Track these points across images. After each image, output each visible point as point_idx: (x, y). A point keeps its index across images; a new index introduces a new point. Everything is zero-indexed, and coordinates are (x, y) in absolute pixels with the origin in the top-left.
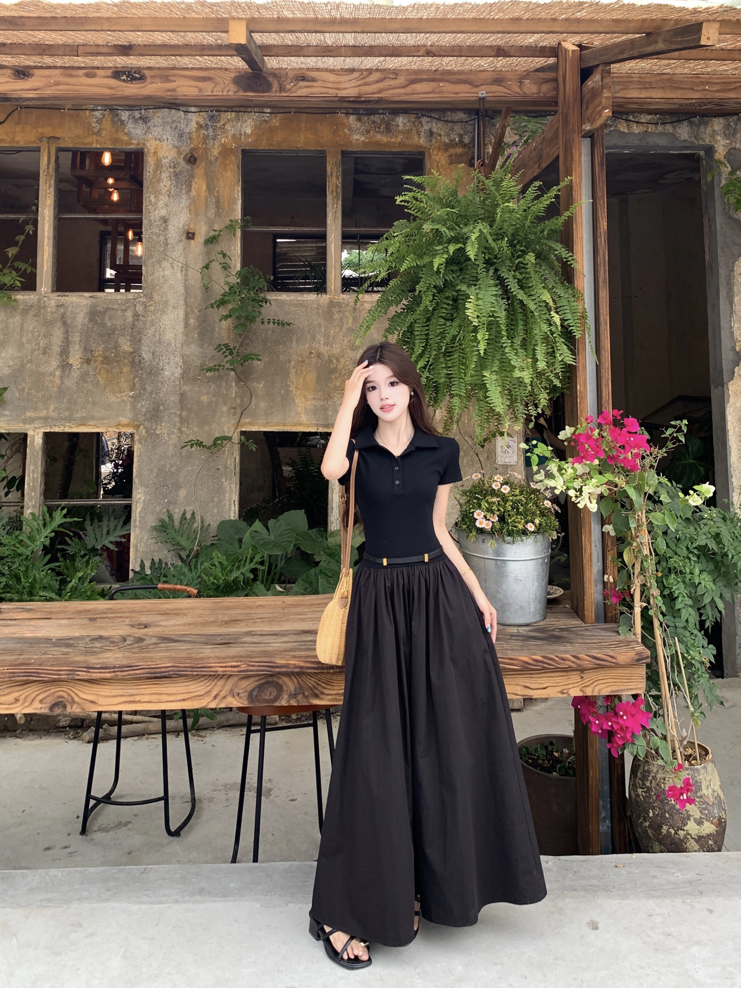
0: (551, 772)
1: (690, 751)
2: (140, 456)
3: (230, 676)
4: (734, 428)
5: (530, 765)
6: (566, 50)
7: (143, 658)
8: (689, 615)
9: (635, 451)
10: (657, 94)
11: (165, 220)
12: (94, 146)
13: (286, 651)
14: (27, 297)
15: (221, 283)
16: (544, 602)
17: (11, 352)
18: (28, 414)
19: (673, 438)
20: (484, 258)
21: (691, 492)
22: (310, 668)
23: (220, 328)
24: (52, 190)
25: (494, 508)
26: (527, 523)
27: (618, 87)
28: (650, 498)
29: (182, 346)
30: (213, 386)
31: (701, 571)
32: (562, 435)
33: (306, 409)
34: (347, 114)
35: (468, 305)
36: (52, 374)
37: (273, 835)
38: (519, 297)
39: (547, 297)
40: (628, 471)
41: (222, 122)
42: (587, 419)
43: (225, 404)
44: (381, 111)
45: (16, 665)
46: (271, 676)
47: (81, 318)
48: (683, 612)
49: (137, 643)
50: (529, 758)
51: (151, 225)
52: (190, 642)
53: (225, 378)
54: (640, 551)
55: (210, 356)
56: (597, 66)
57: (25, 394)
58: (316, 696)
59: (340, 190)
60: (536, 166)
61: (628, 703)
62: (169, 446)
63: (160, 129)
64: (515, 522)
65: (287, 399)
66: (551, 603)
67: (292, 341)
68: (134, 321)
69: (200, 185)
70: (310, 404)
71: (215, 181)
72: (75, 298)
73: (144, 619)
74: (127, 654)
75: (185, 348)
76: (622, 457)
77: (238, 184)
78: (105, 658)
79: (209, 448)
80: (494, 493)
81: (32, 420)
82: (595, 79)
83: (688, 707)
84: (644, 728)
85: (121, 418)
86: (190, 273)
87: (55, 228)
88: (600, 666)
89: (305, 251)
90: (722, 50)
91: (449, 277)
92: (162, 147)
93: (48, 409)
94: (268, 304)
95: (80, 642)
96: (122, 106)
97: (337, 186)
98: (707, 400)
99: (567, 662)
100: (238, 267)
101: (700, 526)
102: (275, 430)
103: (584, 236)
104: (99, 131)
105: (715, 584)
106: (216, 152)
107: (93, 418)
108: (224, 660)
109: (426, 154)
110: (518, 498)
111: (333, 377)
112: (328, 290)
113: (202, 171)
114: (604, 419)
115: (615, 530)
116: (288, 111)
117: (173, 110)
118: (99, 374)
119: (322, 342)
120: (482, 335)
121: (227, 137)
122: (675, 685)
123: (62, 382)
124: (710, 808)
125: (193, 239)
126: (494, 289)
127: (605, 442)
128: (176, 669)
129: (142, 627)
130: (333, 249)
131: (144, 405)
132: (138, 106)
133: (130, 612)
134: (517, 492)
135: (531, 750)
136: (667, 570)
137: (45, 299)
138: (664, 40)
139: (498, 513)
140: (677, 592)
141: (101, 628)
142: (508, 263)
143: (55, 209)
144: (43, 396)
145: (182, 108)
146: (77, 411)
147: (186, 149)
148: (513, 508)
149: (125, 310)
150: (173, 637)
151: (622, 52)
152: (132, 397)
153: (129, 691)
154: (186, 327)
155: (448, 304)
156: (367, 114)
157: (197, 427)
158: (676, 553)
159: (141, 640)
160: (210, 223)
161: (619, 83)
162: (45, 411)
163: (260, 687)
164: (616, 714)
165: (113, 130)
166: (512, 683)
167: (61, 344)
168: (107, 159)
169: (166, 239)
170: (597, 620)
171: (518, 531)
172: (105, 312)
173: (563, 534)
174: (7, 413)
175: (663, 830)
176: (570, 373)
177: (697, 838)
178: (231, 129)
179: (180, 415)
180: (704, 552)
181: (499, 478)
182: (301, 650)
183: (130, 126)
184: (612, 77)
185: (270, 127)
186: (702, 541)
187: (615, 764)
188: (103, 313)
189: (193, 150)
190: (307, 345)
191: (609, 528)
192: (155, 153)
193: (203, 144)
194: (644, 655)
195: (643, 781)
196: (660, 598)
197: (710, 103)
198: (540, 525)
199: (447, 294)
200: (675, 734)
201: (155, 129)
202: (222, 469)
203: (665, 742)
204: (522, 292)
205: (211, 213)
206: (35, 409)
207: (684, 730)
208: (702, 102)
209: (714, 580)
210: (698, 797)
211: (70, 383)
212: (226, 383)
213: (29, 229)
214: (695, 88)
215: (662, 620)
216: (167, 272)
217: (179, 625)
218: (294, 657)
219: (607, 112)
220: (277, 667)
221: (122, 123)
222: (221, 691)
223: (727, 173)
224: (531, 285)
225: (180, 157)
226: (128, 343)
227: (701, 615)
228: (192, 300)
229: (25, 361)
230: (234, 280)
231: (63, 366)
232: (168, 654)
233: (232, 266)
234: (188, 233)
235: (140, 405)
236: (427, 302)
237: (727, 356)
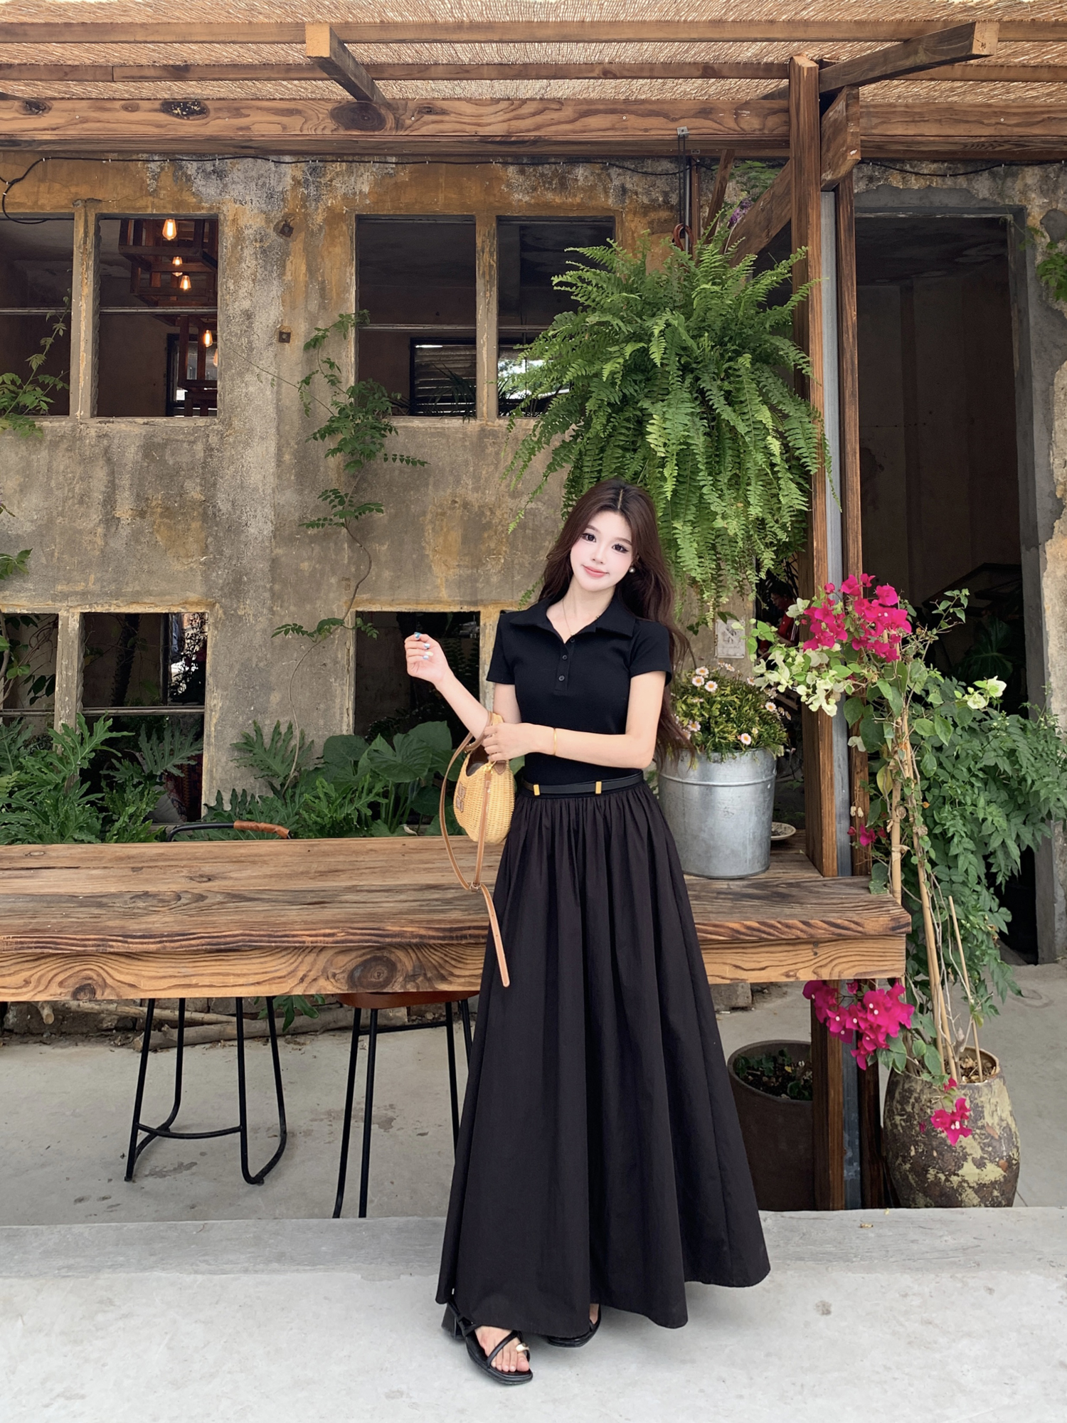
0: (779, 1094)
1: (970, 1063)
2: (215, 645)
3: (323, 949)
4: (1054, 606)
5: (751, 1083)
6: (800, 67)
7: (203, 923)
8: (970, 864)
9: (893, 632)
10: (930, 130)
11: (248, 315)
12: (149, 211)
13: (401, 913)
14: (57, 424)
15: (327, 405)
16: (766, 846)
17: (34, 501)
18: (59, 588)
19: (949, 614)
20: (679, 361)
21: (971, 690)
22: (434, 938)
23: (327, 467)
24: (91, 274)
25: (695, 711)
26: (740, 733)
27: (875, 121)
28: (918, 699)
29: (274, 492)
30: (317, 549)
31: (989, 803)
32: (792, 612)
33: (447, 580)
34: (505, 164)
35: (649, 428)
36: (92, 532)
37: (392, 1183)
38: (724, 416)
39: (765, 416)
40: (882, 659)
41: (328, 177)
42: (825, 588)
43: (334, 573)
44: (553, 160)
45: (25, 932)
46: (379, 949)
47: (132, 454)
48: (961, 860)
49: (197, 901)
50: (750, 1074)
51: (229, 321)
52: (268, 901)
53: (334, 537)
54: (899, 773)
55: (312, 506)
56: (840, 89)
57: (55, 560)
58: (443, 979)
59: (494, 272)
60: (764, 235)
61: (881, 991)
62: (255, 632)
63: (240, 187)
64: (724, 732)
65: (420, 567)
66: (777, 847)
67: (427, 485)
68: (205, 457)
69: (297, 266)
70: (453, 573)
71: (320, 260)
72: (123, 425)
73: (207, 869)
74: (180, 917)
75: (278, 496)
76: (873, 640)
77: (351, 264)
78: (149, 923)
79: (311, 635)
80: (695, 692)
81: (65, 596)
82: (838, 109)
83: (966, 998)
84: (903, 1027)
85: (188, 594)
86: (283, 390)
87: (94, 328)
88: (841, 937)
89: (455, 361)
90: (1024, 66)
91: (629, 391)
92: (244, 213)
93: (86, 581)
94: (393, 432)
95: (117, 900)
96: (187, 154)
97: (491, 266)
98: (1017, 569)
99: (794, 931)
100: (352, 381)
101: (988, 737)
102: (404, 610)
103: (825, 330)
104: (155, 190)
105: (1008, 820)
106: (319, 218)
107: (149, 593)
108: (314, 926)
109: (617, 219)
110: (730, 698)
111: (486, 535)
112: (478, 414)
113: (301, 246)
114: (850, 587)
115: (865, 743)
116: (420, 159)
117: (259, 161)
118: (158, 531)
119: (470, 487)
120: (670, 471)
121: (335, 197)
122: (948, 965)
123: (106, 543)
124: (995, 1144)
125: (288, 342)
126: (689, 405)
127: (849, 621)
128: (247, 938)
129: (205, 879)
130: (485, 356)
131: (220, 576)
132: (210, 154)
133: (189, 859)
134: (728, 691)
135: (753, 1062)
136: (941, 800)
137: (82, 426)
138: (926, 50)
139: (700, 719)
140: (952, 830)
141: (147, 881)
142: (713, 368)
143: (94, 300)
144: (80, 563)
145: (272, 158)
146: (127, 584)
147: (280, 215)
148: (721, 714)
149: (194, 442)
150: (246, 894)
151: (871, 70)
152: (204, 564)
153: (183, 970)
154: (278, 466)
155: (628, 429)
156: (533, 164)
157: (295, 605)
158: (953, 777)
159: (201, 898)
160: (312, 319)
161: (876, 115)
162: (83, 584)
163: (364, 964)
164: (865, 1008)
165: (176, 189)
166: (718, 960)
167: (103, 489)
168: (170, 230)
169: (250, 342)
170: (841, 871)
171: (728, 745)
172: (166, 444)
173: (793, 749)
174: (30, 586)
175: (929, 1176)
176: (804, 522)
177: (976, 1187)
178: (341, 187)
179: (271, 589)
180: (991, 773)
181: (703, 671)
182: (423, 912)
183: (199, 182)
184: (862, 107)
185: (396, 183)
186: (990, 759)
187: (866, 1079)
188: (163, 446)
189: (286, 217)
190: (449, 491)
191: (856, 741)
192: (234, 220)
193: (302, 207)
194: (903, 921)
195: (902, 1105)
196: (927, 838)
197: (1005, 142)
198: (760, 736)
199: (627, 414)
200: (948, 1036)
201: (234, 186)
202: (330, 665)
203: (933, 1048)
204: (729, 409)
205: (314, 305)
206: (69, 581)
207: (961, 1031)
208: (995, 141)
209: (1007, 815)
210: (978, 1128)
211: (118, 544)
212: (336, 544)
213: (60, 327)
214: (986, 121)
215: (930, 871)
216: (251, 389)
217: (255, 877)
218: (412, 922)
219: (854, 154)
220: (387, 936)
221: (188, 178)
222: (310, 971)
223: (1045, 245)
224: (743, 399)
225: (268, 227)
226: (198, 488)
227: (989, 866)
228: (287, 428)
229: (55, 514)
230: (345, 400)
231: (107, 520)
232: (237, 917)
233: (343, 380)
234: (281, 333)
235: (214, 574)
236: (598, 424)
237: (1043, 504)
